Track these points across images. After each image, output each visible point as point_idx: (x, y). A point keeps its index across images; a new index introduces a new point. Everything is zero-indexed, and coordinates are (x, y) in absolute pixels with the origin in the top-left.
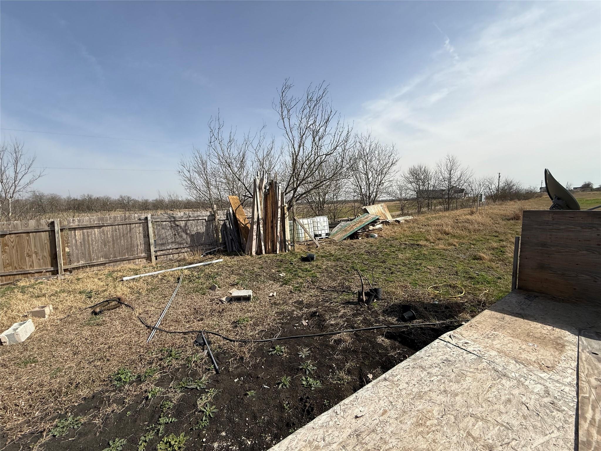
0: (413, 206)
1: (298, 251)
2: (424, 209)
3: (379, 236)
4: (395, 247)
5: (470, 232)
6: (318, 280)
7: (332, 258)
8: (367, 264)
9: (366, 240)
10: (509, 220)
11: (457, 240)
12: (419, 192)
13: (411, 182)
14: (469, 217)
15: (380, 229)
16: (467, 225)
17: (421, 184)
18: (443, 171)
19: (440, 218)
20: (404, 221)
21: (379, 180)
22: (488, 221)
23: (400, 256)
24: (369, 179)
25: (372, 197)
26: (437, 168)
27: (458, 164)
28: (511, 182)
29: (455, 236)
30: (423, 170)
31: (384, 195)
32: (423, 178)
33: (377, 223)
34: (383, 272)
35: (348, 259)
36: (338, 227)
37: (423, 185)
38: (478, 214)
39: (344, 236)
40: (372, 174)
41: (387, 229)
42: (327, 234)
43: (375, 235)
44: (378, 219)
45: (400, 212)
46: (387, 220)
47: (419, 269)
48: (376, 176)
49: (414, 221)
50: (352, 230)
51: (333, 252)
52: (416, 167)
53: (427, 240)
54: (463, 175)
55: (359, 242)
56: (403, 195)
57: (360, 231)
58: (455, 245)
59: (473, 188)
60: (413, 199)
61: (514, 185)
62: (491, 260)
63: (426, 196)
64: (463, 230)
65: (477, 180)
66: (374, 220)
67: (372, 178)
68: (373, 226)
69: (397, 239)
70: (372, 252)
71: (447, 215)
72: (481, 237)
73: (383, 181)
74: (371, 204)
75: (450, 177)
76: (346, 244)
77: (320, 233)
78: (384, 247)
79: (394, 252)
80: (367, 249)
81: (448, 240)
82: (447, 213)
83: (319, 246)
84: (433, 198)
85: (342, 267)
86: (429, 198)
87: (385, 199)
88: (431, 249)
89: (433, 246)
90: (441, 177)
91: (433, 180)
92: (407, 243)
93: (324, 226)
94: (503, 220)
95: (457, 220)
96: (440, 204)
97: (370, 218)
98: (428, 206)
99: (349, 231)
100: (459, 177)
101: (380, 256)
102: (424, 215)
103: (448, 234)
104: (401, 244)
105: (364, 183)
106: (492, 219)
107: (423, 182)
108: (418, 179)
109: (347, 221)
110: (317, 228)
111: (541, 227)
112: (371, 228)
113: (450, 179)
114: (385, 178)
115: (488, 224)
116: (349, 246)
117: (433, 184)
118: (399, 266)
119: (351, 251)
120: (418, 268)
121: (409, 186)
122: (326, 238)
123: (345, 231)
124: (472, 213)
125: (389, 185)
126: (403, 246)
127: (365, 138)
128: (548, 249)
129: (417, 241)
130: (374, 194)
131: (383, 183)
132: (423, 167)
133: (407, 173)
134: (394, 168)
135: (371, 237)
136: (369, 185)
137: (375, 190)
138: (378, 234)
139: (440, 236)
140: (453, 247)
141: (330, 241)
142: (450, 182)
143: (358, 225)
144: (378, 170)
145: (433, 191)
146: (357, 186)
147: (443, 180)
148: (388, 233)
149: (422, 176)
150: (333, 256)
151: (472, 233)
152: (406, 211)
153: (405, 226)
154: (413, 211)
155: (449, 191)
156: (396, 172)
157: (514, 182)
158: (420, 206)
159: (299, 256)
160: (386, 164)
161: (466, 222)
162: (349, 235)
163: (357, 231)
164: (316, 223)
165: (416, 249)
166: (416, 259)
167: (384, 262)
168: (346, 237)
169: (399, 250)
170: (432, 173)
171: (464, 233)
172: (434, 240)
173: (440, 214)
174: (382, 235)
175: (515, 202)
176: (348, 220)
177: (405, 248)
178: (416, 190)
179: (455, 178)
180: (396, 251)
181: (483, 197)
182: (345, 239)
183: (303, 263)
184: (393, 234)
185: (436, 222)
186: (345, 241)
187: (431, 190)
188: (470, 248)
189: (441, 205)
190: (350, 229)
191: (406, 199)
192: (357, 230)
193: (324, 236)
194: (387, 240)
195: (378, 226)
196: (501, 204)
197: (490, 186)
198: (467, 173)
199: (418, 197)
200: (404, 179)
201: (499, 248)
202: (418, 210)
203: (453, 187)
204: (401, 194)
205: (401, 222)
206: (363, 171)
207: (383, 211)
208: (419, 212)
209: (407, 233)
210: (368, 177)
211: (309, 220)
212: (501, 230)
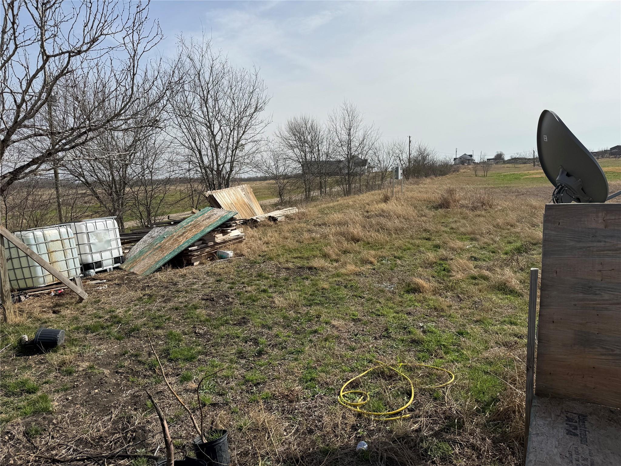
0: (298, 188)
1: (18, 319)
2: (315, 193)
3: (236, 255)
4: (267, 278)
5: (390, 234)
6: (50, 421)
7: (115, 330)
8: (205, 333)
9: (209, 266)
10: (436, 208)
11: (373, 252)
12: (306, 165)
13: (292, 147)
14: (383, 206)
15: (239, 239)
16: (383, 220)
17: (307, 150)
18: (339, 129)
19: (341, 209)
20: (283, 218)
21: (235, 139)
22: (411, 212)
23: (278, 300)
24: (214, 136)
25: (224, 172)
26: (329, 123)
27: (359, 118)
28: (425, 150)
29: (368, 243)
30: (309, 125)
31: (247, 169)
32: (310, 140)
33: (231, 226)
34: (241, 355)
35: (157, 328)
36: (145, 242)
37: (311, 152)
38: (395, 201)
39: (157, 262)
40: (221, 126)
41: (253, 236)
42: (117, 260)
43: (229, 252)
44: (232, 219)
45: (276, 200)
46: (254, 218)
47: (316, 332)
48: (228, 130)
49: (301, 217)
50: (176, 246)
51: (120, 312)
52: (299, 121)
53: (325, 256)
54: (366, 137)
55: (192, 273)
56: (281, 169)
57: (196, 247)
58: (371, 263)
59: (381, 159)
60: (297, 176)
61: (428, 155)
62: (435, 292)
63: (316, 171)
64: (378, 231)
65: (384, 145)
66: (223, 220)
67: (220, 133)
68: (224, 233)
69: (271, 259)
70: (219, 297)
71: (351, 203)
72: (409, 242)
73: (243, 142)
74: (223, 185)
75: (350, 139)
76: (161, 281)
77: (97, 258)
78: (246, 280)
79: (264, 291)
80: (208, 291)
81: (359, 253)
82: (350, 200)
83: (85, 296)
84: (328, 174)
85: (136, 356)
86: (320, 174)
87: (249, 176)
88: (333, 276)
89: (336, 268)
90: (337, 140)
91: (325, 143)
92: (290, 265)
93: (109, 241)
94: (430, 209)
95: (367, 212)
96: (338, 183)
97: (216, 216)
98: (321, 188)
99: (168, 249)
100: (361, 139)
101: (237, 306)
102: (315, 203)
103: (358, 241)
104: (279, 270)
105: (207, 144)
106: (415, 207)
107: (310, 147)
108: (303, 142)
109: (165, 227)
110: (87, 247)
111: (581, 245)
112: (219, 238)
113: (349, 142)
114: (245, 136)
115: (412, 218)
116: (166, 287)
117: (326, 151)
118: (275, 331)
119: (169, 300)
120: (315, 328)
121: (290, 153)
122: (114, 268)
123: (161, 248)
124: (386, 199)
125: (254, 149)
126: (283, 274)
127: (200, 50)
128: (595, 297)
129: (308, 259)
130: (228, 166)
131: (242, 145)
132: (310, 121)
133: (284, 130)
134: (259, 116)
135: (221, 257)
136: (215, 147)
137: (229, 159)
138: (234, 250)
139: (346, 245)
140: (369, 266)
141: (122, 278)
142: (350, 149)
143: (189, 235)
144: (232, 120)
145: (326, 162)
146: (192, 149)
147: (340, 145)
148: (254, 245)
149: (309, 137)
150: (119, 322)
151: (394, 235)
152: (286, 198)
153: (286, 228)
154: (299, 197)
155: (349, 163)
156: (263, 125)
157: (429, 150)
158: (309, 188)
159: (13, 340)
160: (246, 107)
161: (381, 215)
162: (168, 258)
163: (186, 249)
164: (85, 236)
165: (307, 279)
166: (308, 303)
167: (243, 322)
168: (161, 264)
169: (275, 286)
170: (324, 132)
171: (382, 237)
172: (337, 255)
173: (340, 202)
174: (244, 253)
175: (432, 179)
176: (169, 224)
177: (286, 279)
178: (301, 160)
179: (355, 143)
180: (270, 287)
181: (400, 172)
182: (159, 270)
183: (21, 362)
184: (264, 248)
185: (337, 216)
186: (158, 275)
187: (323, 161)
188: (396, 265)
189: (339, 185)
190: (172, 244)
191: (286, 177)
192: (186, 245)
193: (108, 264)
194: (253, 263)
195: (234, 233)
196: (417, 183)
197: (400, 155)
198: (373, 133)
199: (304, 173)
200: (280, 140)
201: (439, 262)
202: (306, 195)
203: (354, 157)
204: (277, 168)
205: (279, 219)
206: (201, 120)
207: (246, 200)
208: (308, 199)
209: (291, 244)
210: (212, 132)
211: (63, 230)
212: (431, 227)
